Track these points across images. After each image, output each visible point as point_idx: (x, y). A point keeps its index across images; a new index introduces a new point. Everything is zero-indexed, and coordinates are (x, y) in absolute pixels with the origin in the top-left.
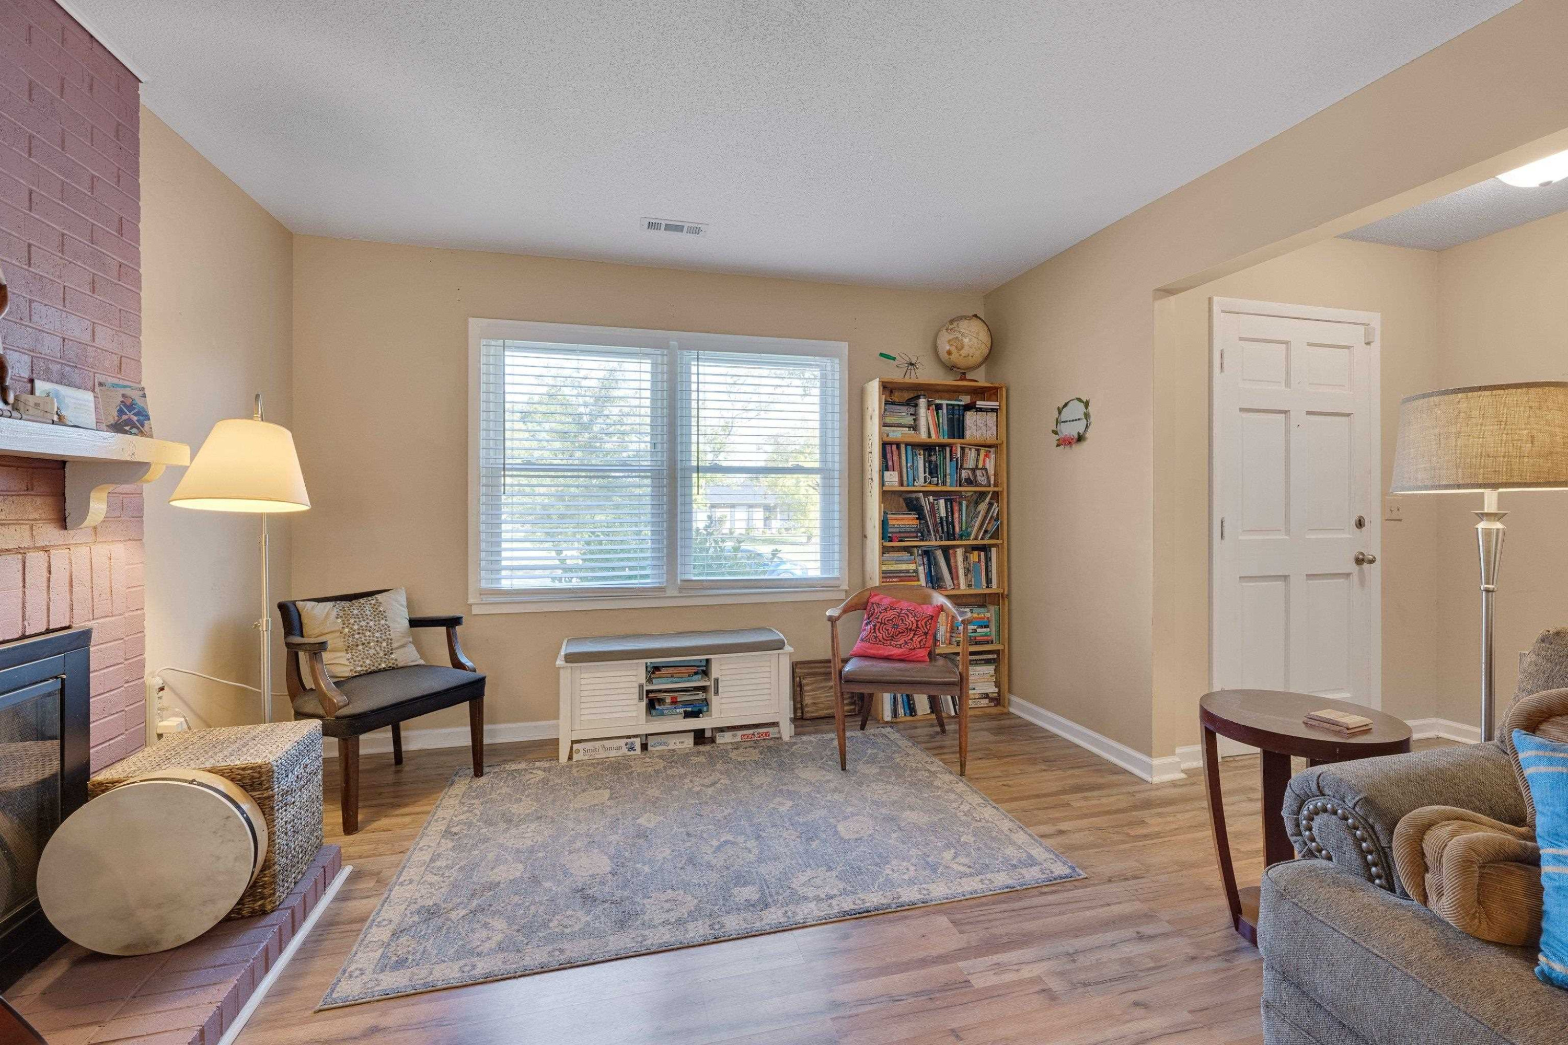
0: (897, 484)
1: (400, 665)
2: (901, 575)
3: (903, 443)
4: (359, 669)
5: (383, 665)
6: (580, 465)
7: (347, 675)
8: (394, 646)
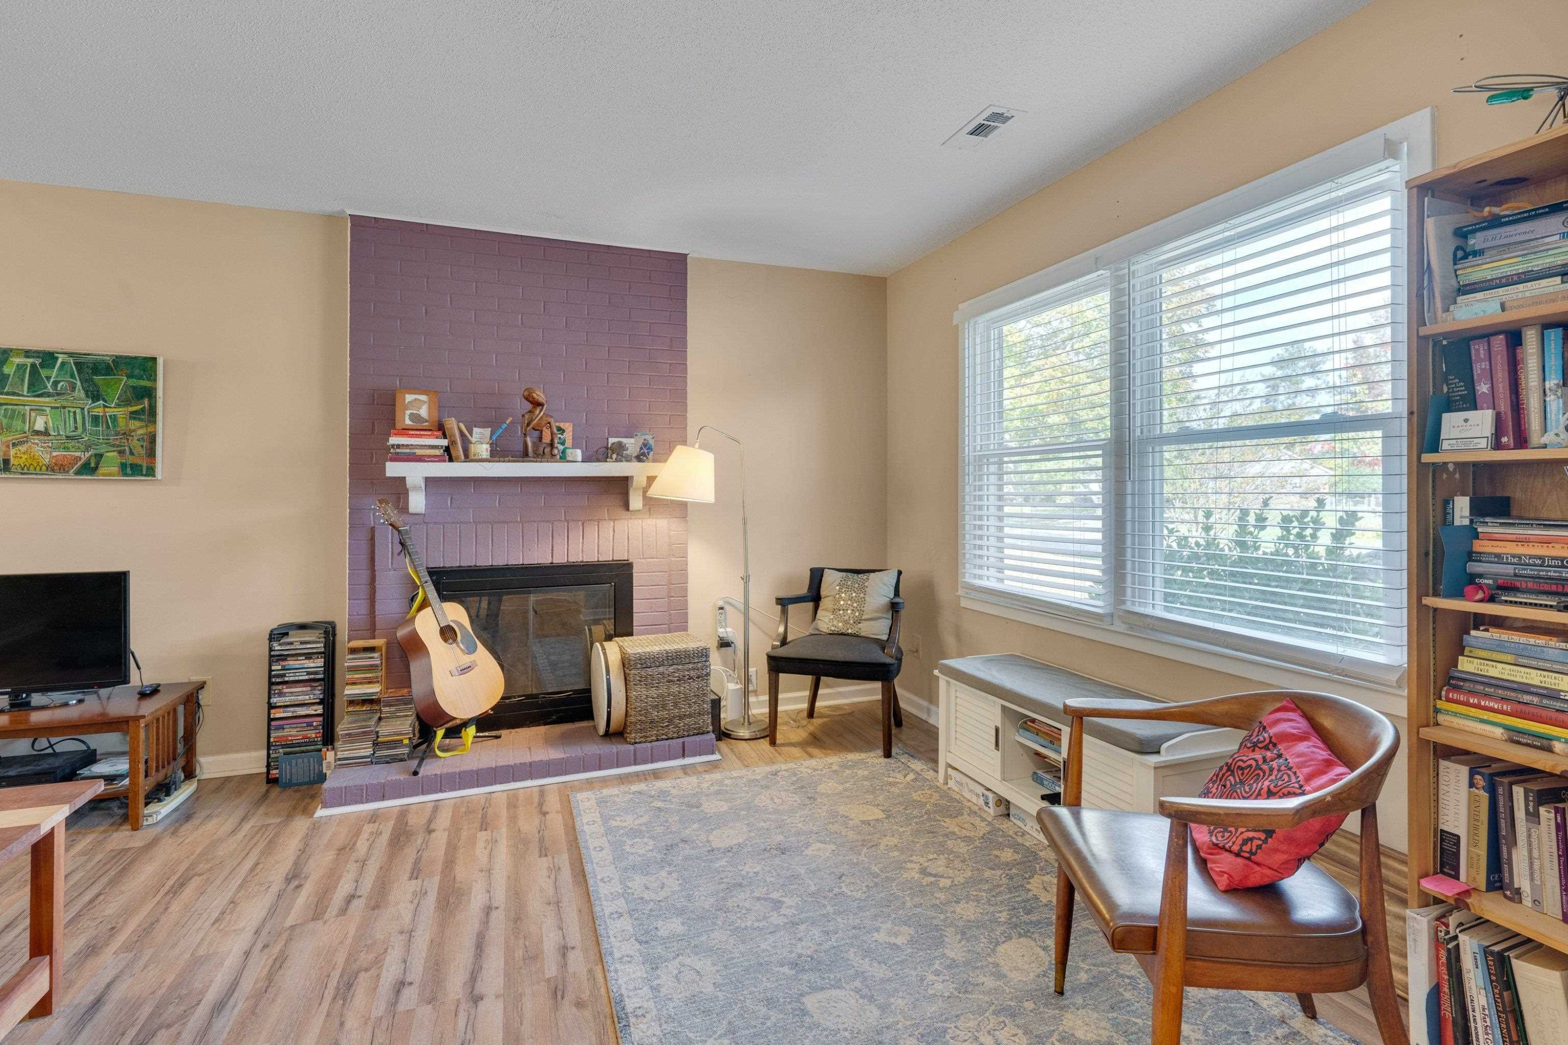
0: (1483, 443)
1: (862, 634)
2: (1526, 698)
3: (1528, 323)
4: (833, 628)
5: (850, 631)
6: (1020, 448)
7: (825, 630)
8: (864, 617)
